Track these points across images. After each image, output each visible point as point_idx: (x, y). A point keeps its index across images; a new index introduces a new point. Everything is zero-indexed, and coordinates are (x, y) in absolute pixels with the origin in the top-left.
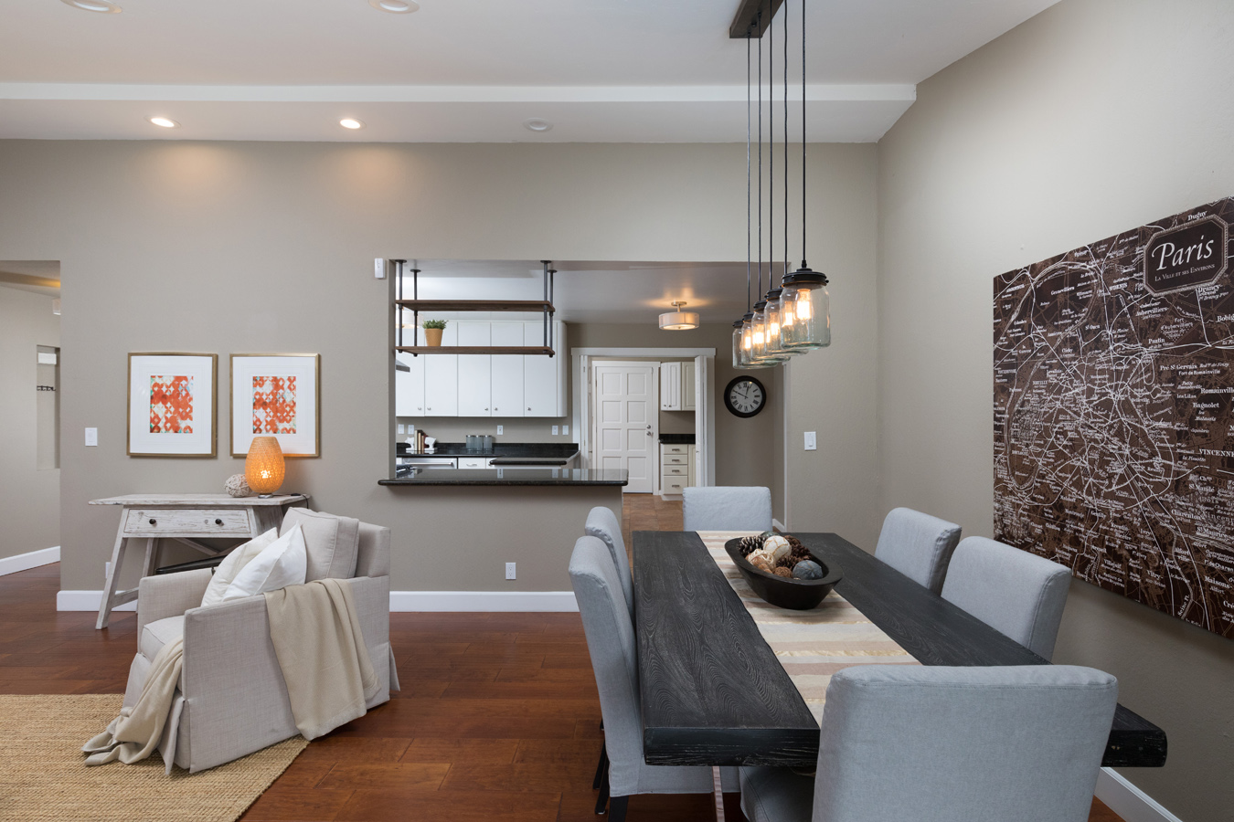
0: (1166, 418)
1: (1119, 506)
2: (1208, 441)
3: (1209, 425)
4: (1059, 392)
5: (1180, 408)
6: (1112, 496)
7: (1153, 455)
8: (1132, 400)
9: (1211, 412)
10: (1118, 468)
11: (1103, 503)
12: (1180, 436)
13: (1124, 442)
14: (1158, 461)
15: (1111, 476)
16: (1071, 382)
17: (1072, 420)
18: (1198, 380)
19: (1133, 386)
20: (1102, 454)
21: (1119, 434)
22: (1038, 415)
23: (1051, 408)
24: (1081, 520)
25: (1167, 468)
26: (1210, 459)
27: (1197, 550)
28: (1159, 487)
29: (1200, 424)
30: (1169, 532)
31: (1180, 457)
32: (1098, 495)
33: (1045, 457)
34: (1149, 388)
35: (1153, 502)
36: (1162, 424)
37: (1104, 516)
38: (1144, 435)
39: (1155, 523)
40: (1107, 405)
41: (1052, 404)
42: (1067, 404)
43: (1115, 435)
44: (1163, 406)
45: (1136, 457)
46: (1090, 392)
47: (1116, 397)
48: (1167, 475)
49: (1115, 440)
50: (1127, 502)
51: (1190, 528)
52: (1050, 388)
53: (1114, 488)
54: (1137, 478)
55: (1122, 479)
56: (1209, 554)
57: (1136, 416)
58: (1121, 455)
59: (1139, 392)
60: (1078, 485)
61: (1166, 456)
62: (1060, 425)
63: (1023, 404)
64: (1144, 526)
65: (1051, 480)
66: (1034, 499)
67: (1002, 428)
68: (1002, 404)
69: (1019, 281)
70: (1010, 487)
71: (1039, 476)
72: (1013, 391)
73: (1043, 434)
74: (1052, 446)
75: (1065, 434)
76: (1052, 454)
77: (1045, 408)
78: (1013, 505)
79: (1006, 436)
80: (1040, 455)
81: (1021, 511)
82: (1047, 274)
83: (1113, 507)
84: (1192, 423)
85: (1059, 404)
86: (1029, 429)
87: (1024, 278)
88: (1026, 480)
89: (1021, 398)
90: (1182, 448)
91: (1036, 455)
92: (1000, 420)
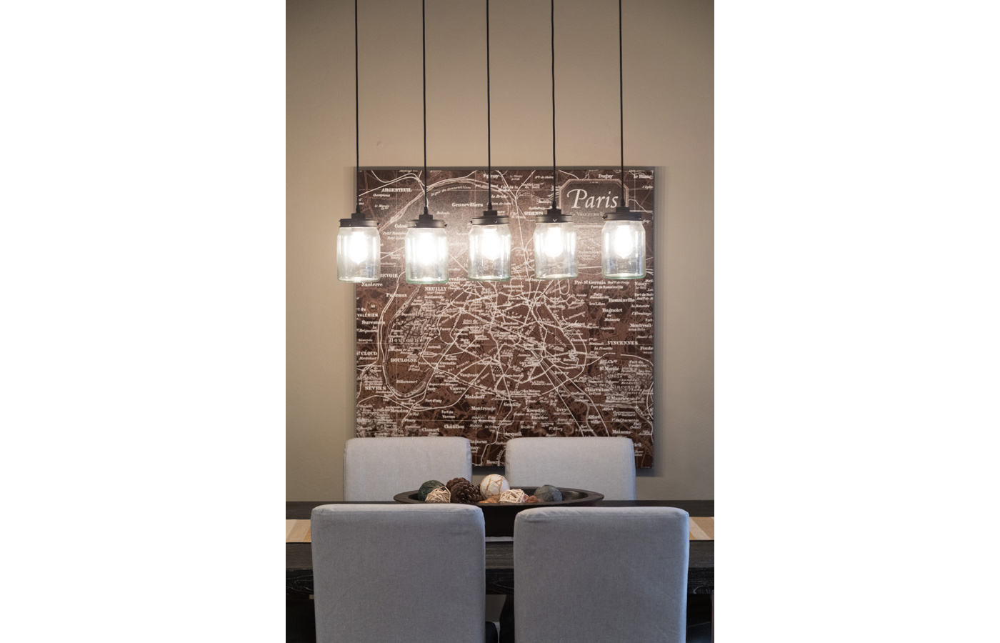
0: (580, 320)
1: (536, 393)
2: (614, 335)
3: (615, 324)
4: (464, 298)
5: (592, 312)
6: (528, 386)
7: (569, 348)
8: (548, 307)
9: (616, 315)
10: (533, 363)
11: (517, 394)
12: (592, 333)
13: (540, 341)
14: (573, 354)
15: (526, 371)
16: (479, 290)
17: (480, 324)
18: (606, 292)
19: (549, 296)
20: (516, 352)
21: (536, 334)
22: (432, 321)
23: (452, 314)
24: (492, 413)
25: (581, 358)
26: (616, 348)
27: (606, 413)
28: (573, 373)
29: (608, 324)
30: (583, 405)
31: (592, 348)
32: (512, 387)
33: (444, 360)
34: (565, 297)
35: (569, 385)
36: (576, 325)
37: (518, 405)
38: (560, 334)
39: (570, 401)
40: (523, 310)
41: (454, 310)
42: (475, 310)
43: (531, 335)
44: (578, 310)
45: (552, 352)
46: (502, 300)
47: (531, 304)
48: (581, 362)
49: (531, 340)
50: (542, 388)
51: (600, 399)
52: (449, 295)
53: (530, 379)
54: (553, 369)
55: (538, 370)
56: (616, 413)
57: (552, 319)
58: (538, 352)
59: (555, 301)
60: (489, 382)
61: (579, 348)
62: (466, 329)
63: (409, 310)
64: (560, 404)
65: (451, 382)
66: (427, 404)
67: (373, 336)
68: (374, 310)
69: (403, 184)
70: (387, 398)
71: (434, 381)
72: (392, 296)
73: (441, 339)
74: (454, 349)
75: (471, 337)
76: (453, 358)
77: (443, 313)
78: (393, 416)
79: (379, 343)
80: (435, 359)
81: (405, 419)
82: (446, 186)
83: (528, 395)
84: (601, 323)
85: (462, 310)
86: (419, 335)
87: (411, 182)
88: (413, 386)
89: (406, 304)
90: (594, 341)
91: (429, 360)
92: (370, 327)
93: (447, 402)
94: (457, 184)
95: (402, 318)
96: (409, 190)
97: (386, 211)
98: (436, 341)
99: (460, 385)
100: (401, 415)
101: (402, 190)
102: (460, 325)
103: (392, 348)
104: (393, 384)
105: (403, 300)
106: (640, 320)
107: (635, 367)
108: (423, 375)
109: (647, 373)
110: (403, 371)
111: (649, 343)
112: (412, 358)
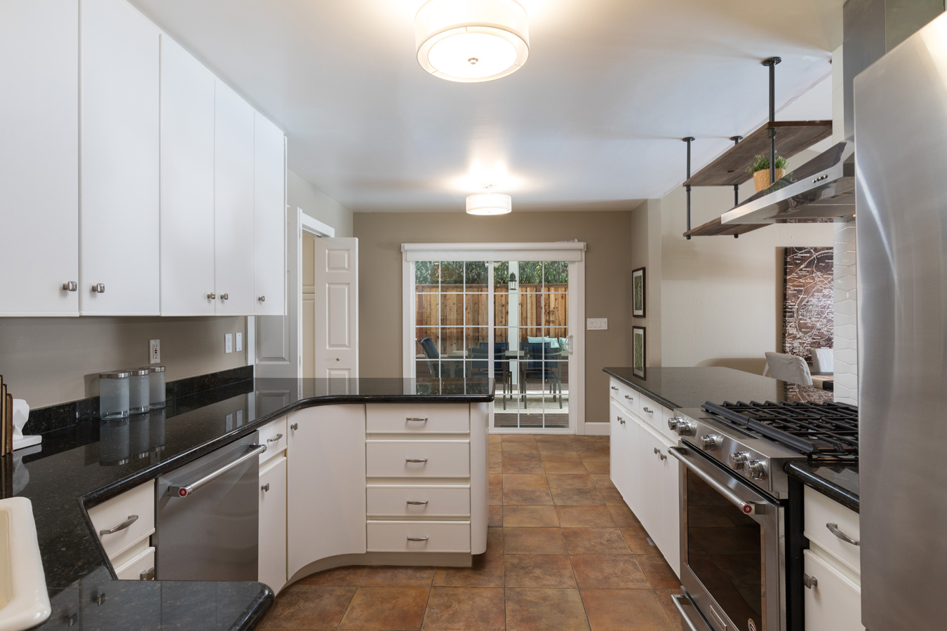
22: (817, 306)
33: (821, 322)
41: (826, 302)
63: (807, 302)
66: (814, 339)
67: (793, 312)
68: (794, 302)
69: (806, 253)
70: (798, 336)
71: (817, 330)
72: (801, 296)
73: (820, 314)
74: (826, 317)
76: (825, 320)
77: (821, 303)
78: (800, 343)
79: (795, 315)
80: (818, 321)
81: (805, 345)
82: (824, 253)
85: (829, 302)
86: (811, 312)
87: (809, 252)
88: (809, 332)
89: (807, 299)
91: (816, 322)
92: (792, 308)
93: (822, 338)
94: (828, 253)
95: (804, 305)
96: (809, 255)
97: (799, 263)
98: (818, 314)
100: (804, 343)
101: (806, 255)
102: (828, 308)
103: (801, 317)
104: (801, 331)
105: (805, 298)
108: (813, 327)
110: (805, 326)
112: (808, 321)
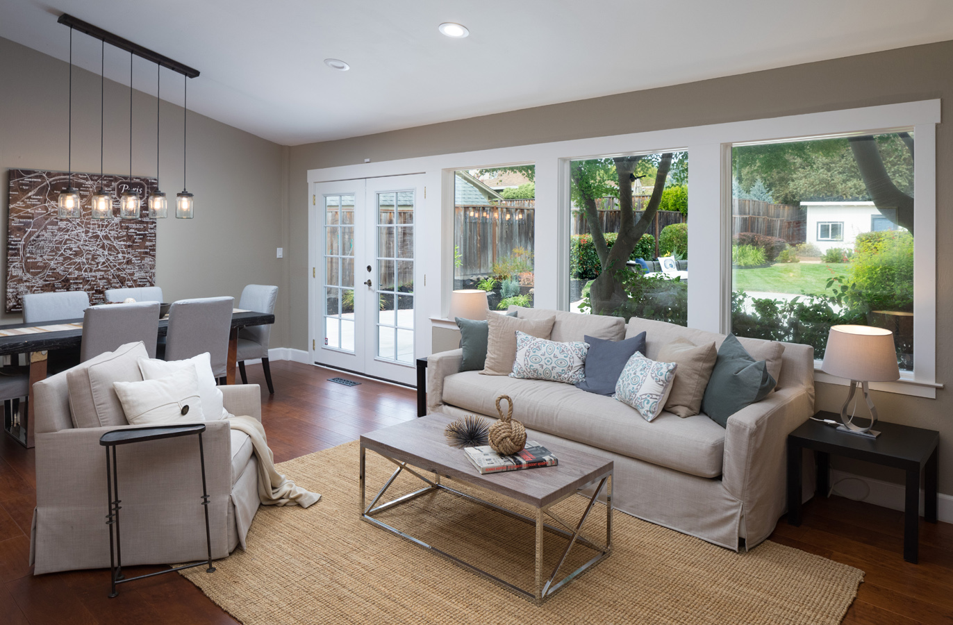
0: (124, 241)
1: (102, 273)
2: (139, 247)
3: (139, 242)
4: (68, 231)
5: (129, 238)
6: (99, 270)
7: (119, 253)
8: (109, 235)
9: (140, 239)
10: (102, 260)
11: (93, 274)
12: (129, 246)
13: (105, 250)
14: (120, 256)
15: (98, 264)
16: (76, 228)
17: (76, 243)
18: (136, 229)
19: (110, 230)
20: (93, 255)
21: (103, 247)
22: (51, 242)
23: (61, 238)
24: (81, 283)
25: (124, 257)
26: (140, 253)
27: (135, 280)
28: (120, 264)
29: (137, 242)
30: (124, 277)
31: (129, 253)
32: (91, 271)
34: (117, 231)
35: (118, 269)
36: (122, 243)
37: (94, 279)
38: (114, 247)
39: (118, 276)
40: (97, 237)
42: (73, 236)
43: (101, 248)
44: (123, 237)
45: (111, 255)
46: (87, 232)
47: (101, 234)
48: (124, 259)
49: (101, 250)
50: (105, 271)
51: (133, 274)
52: (60, 229)
53: (100, 267)
54: (111, 262)
55: (104, 263)
56: (139, 280)
57: (111, 240)
58: (104, 255)
59: (112, 232)
60: (79, 269)
61: (123, 253)
62: (68, 245)
63: (38, 236)
64: (114, 277)
65: (60, 270)
67: (18, 249)
68: (19, 237)
69: (36, 177)
70: (25, 278)
71: (51, 269)
72: (29, 230)
73: (55, 250)
74: (62, 255)
75: (71, 249)
76: (61, 258)
77: (57, 238)
78: (28, 287)
79: (21, 253)
80: (52, 260)
81: (35, 288)
82: (60, 179)
83: (99, 274)
84: (134, 242)
85: (66, 237)
86: (43, 248)
87: (40, 177)
88: (40, 273)
89: (37, 234)
90: (130, 250)
91: (48, 260)
92: (16, 245)
93: (58, 279)
94: (65, 179)
95: (34, 240)
96: (40, 180)
97: (26, 190)
98: (52, 251)
99: (64, 271)
100: (33, 286)
101: (36, 180)
102: (65, 243)
103: (28, 255)
104: (28, 272)
105: (35, 232)
106: (151, 241)
107: (148, 260)
108: (45, 267)
109: (153, 263)
110: (35, 265)
111: (154, 250)
112: (40, 259)
